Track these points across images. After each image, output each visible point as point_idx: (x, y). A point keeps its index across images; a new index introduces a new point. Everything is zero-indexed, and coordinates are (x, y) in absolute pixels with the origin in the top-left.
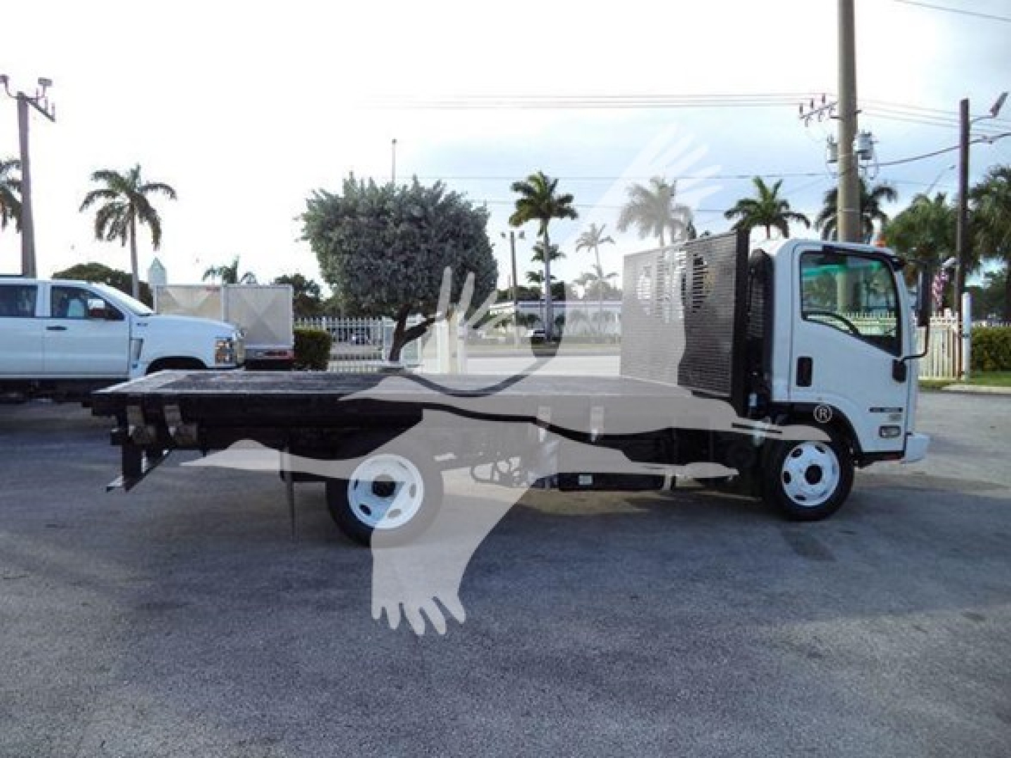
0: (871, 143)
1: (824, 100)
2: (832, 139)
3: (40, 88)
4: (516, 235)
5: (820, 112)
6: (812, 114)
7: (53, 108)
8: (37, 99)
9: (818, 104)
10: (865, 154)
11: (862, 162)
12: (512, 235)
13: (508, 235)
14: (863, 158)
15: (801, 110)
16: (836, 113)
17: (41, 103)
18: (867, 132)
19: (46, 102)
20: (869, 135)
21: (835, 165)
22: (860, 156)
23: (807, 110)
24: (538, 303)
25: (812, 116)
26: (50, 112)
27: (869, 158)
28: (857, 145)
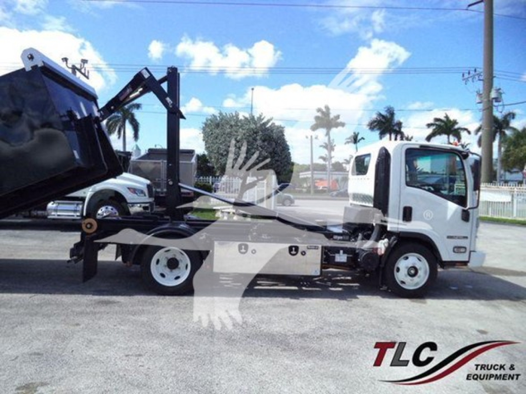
0: (501, 94)
1: (475, 71)
2: (479, 91)
3: (82, 64)
4: (314, 137)
5: (473, 77)
6: (469, 78)
7: (88, 72)
8: (81, 68)
9: (472, 73)
10: (497, 99)
11: (495, 104)
12: (311, 137)
13: (310, 138)
14: (496, 101)
15: (463, 75)
16: (481, 78)
17: (83, 71)
18: (498, 88)
19: (85, 69)
20: (500, 89)
21: (481, 104)
22: (494, 100)
23: (466, 76)
24: (325, 172)
25: (469, 79)
26: (86, 74)
27: (500, 101)
28: (493, 95)
